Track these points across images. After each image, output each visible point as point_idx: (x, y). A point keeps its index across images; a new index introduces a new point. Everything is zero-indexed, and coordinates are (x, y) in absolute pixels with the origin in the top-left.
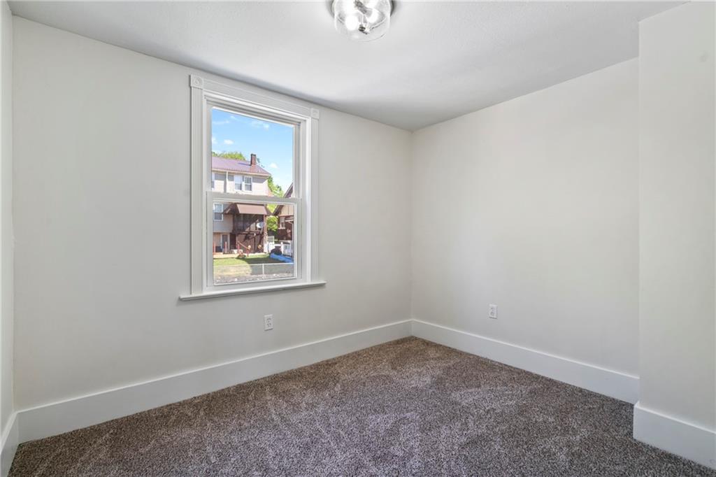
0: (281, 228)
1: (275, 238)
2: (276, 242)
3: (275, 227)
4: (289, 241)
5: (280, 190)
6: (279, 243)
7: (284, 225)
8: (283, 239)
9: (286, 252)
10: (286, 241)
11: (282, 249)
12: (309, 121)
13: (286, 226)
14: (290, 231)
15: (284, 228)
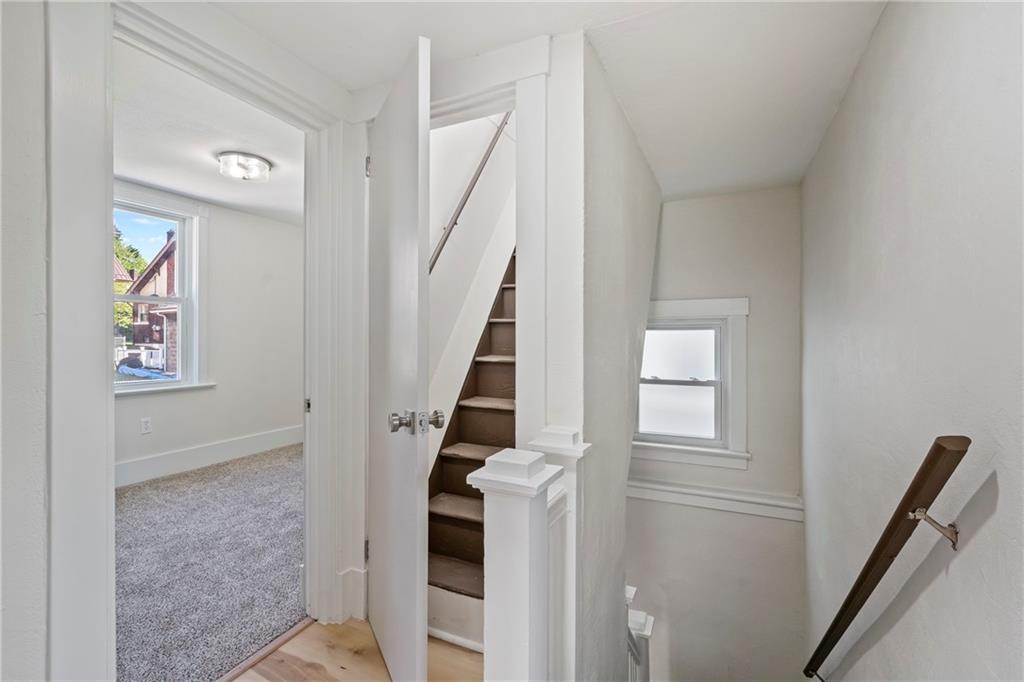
0: (139, 322)
1: (127, 340)
2: (129, 347)
3: (127, 321)
4: (156, 346)
5: (137, 256)
6: (138, 348)
7: (145, 317)
8: (144, 342)
9: (152, 363)
10: (150, 345)
11: (143, 358)
12: (196, 220)
13: (149, 319)
14: (158, 328)
15: (147, 323)
